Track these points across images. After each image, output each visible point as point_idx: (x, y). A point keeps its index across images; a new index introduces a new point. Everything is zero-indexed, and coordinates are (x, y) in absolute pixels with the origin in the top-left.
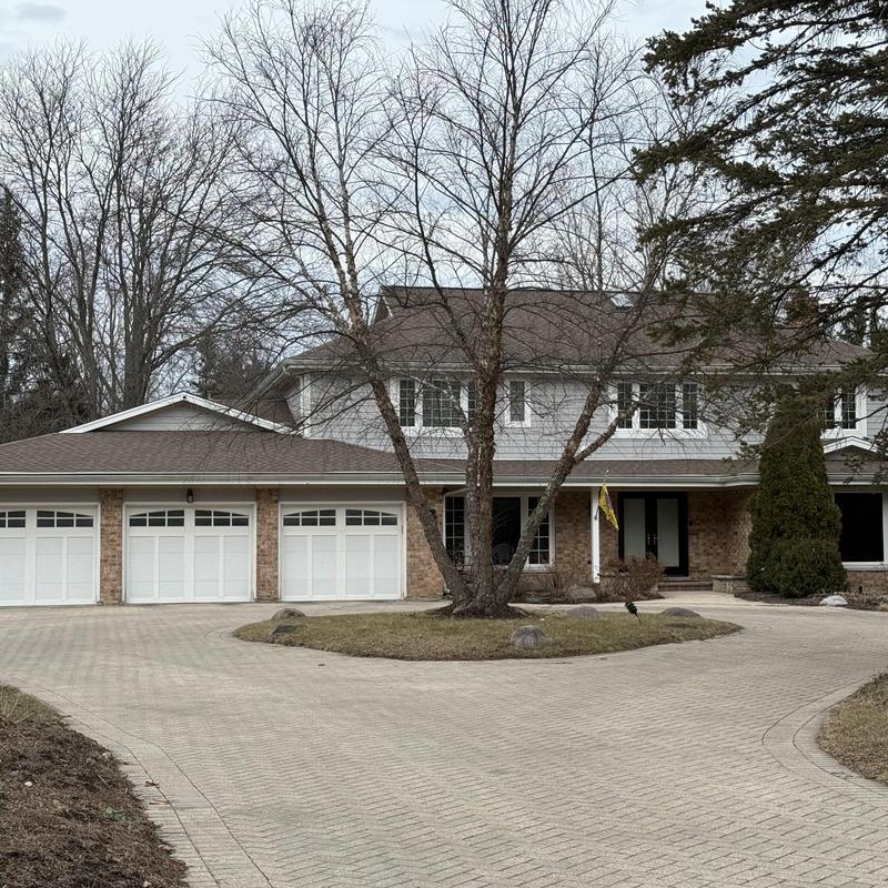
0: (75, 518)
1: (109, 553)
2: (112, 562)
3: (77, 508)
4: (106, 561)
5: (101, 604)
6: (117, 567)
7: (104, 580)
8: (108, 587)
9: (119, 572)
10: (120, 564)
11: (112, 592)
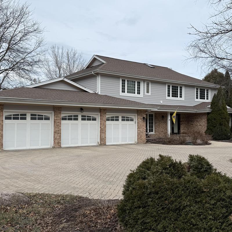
0: (44, 117)
1: (57, 129)
2: (57, 133)
3: (44, 113)
4: (56, 132)
5: (54, 147)
6: (59, 134)
7: (55, 139)
8: (56, 141)
9: (60, 136)
10: (61, 133)
11: (57, 143)
